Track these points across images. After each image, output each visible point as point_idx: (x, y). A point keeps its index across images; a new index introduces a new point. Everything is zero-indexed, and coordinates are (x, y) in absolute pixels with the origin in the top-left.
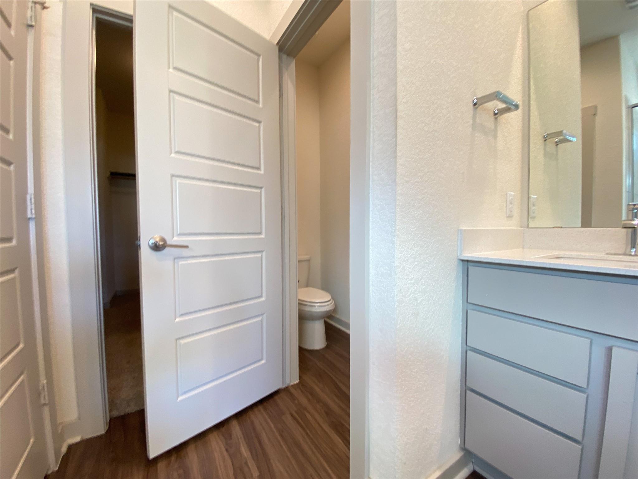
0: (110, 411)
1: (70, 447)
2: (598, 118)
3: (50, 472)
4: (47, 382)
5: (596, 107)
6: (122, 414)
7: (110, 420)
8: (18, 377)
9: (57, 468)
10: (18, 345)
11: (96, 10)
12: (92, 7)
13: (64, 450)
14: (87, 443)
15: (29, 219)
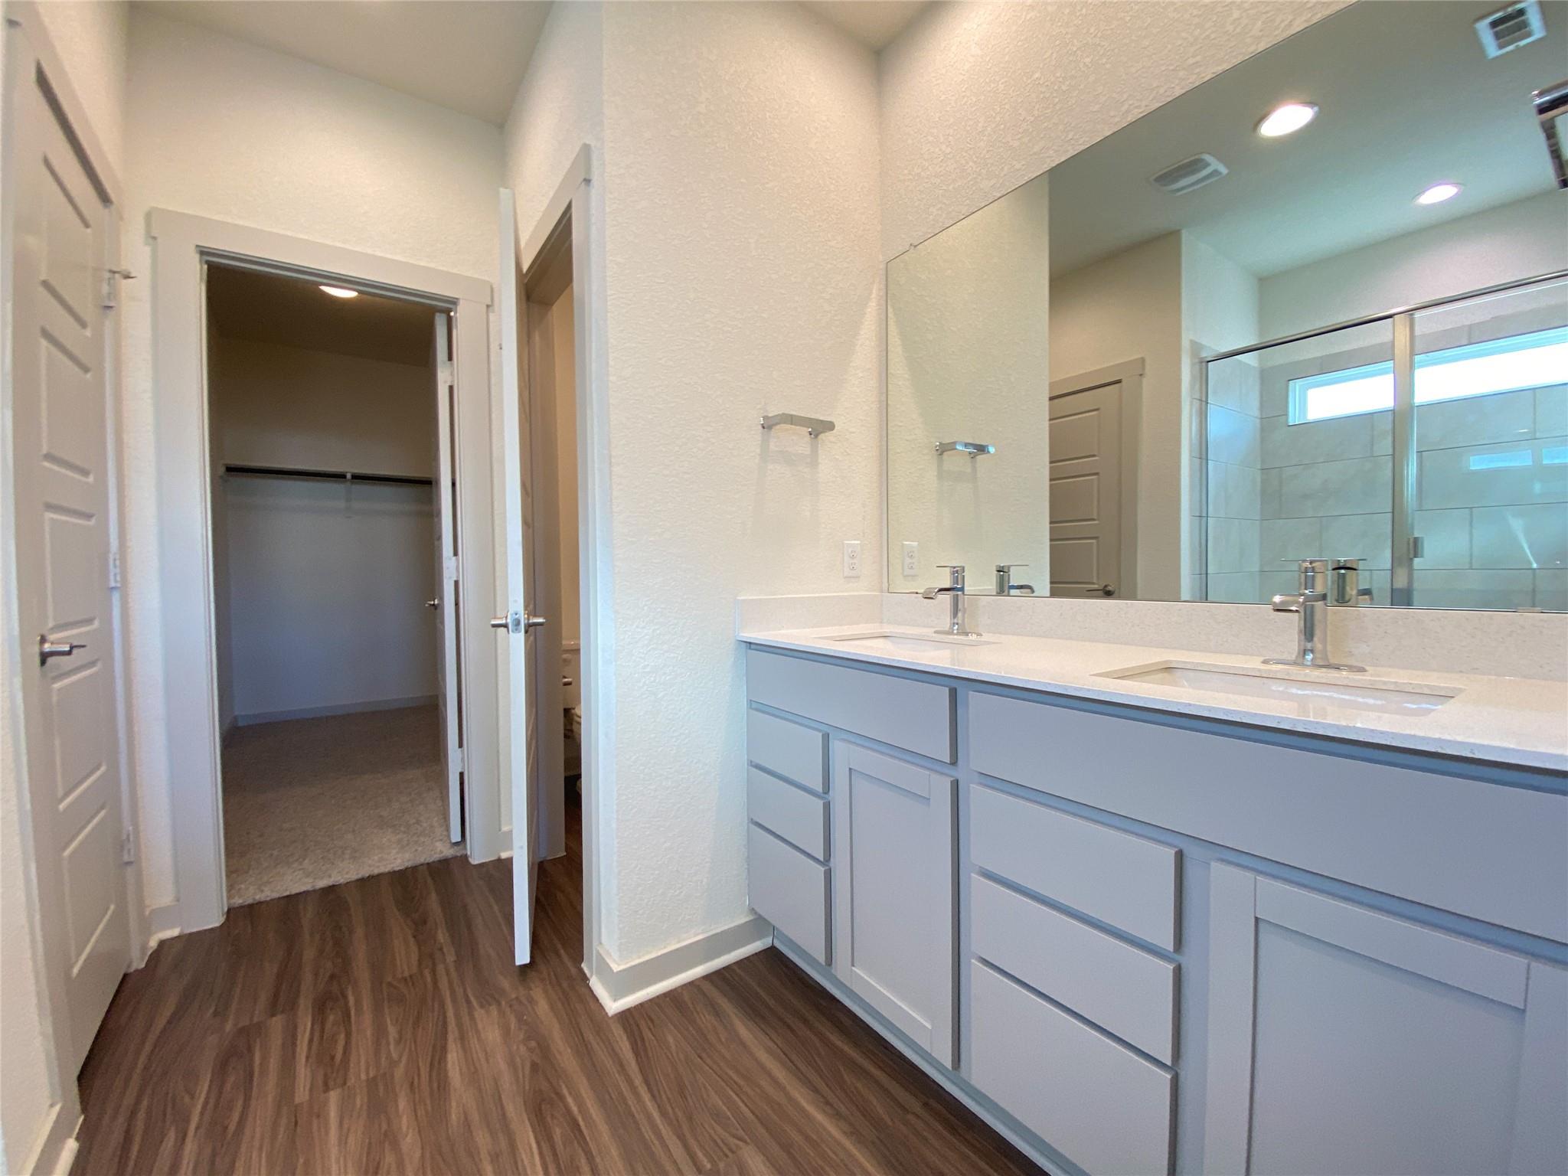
0: (229, 897)
1: (162, 944)
2: (1145, 381)
3: (132, 970)
4: (133, 829)
5: (1143, 360)
6: (250, 901)
7: (229, 910)
8: (98, 812)
9: (143, 966)
10: (98, 768)
11: (203, 252)
12: (198, 249)
13: (153, 943)
14: (189, 941)
15: (112, 588)
